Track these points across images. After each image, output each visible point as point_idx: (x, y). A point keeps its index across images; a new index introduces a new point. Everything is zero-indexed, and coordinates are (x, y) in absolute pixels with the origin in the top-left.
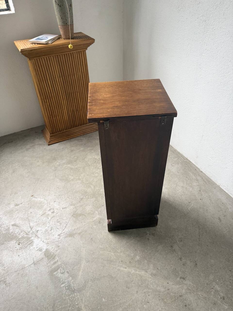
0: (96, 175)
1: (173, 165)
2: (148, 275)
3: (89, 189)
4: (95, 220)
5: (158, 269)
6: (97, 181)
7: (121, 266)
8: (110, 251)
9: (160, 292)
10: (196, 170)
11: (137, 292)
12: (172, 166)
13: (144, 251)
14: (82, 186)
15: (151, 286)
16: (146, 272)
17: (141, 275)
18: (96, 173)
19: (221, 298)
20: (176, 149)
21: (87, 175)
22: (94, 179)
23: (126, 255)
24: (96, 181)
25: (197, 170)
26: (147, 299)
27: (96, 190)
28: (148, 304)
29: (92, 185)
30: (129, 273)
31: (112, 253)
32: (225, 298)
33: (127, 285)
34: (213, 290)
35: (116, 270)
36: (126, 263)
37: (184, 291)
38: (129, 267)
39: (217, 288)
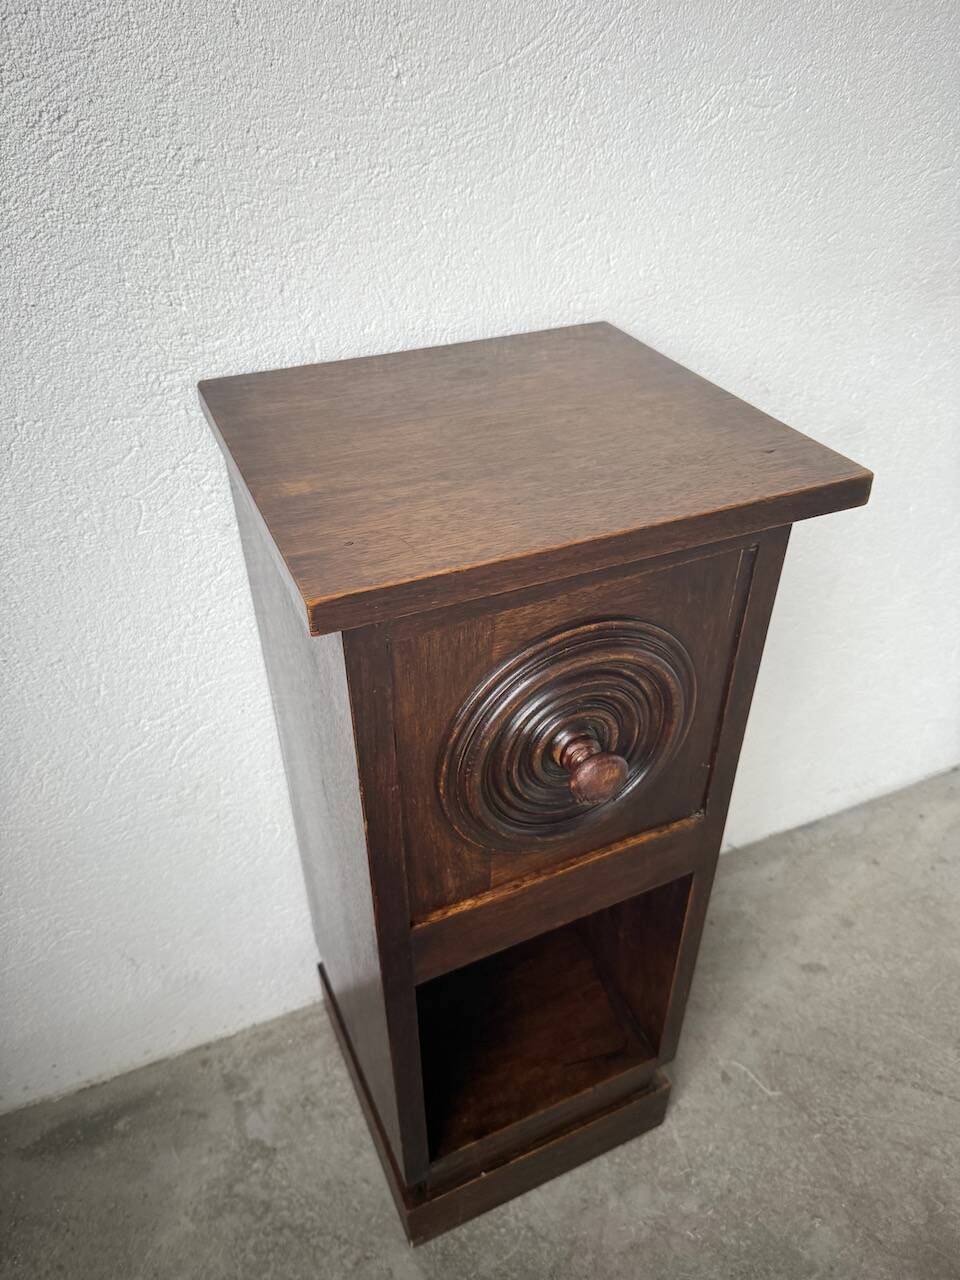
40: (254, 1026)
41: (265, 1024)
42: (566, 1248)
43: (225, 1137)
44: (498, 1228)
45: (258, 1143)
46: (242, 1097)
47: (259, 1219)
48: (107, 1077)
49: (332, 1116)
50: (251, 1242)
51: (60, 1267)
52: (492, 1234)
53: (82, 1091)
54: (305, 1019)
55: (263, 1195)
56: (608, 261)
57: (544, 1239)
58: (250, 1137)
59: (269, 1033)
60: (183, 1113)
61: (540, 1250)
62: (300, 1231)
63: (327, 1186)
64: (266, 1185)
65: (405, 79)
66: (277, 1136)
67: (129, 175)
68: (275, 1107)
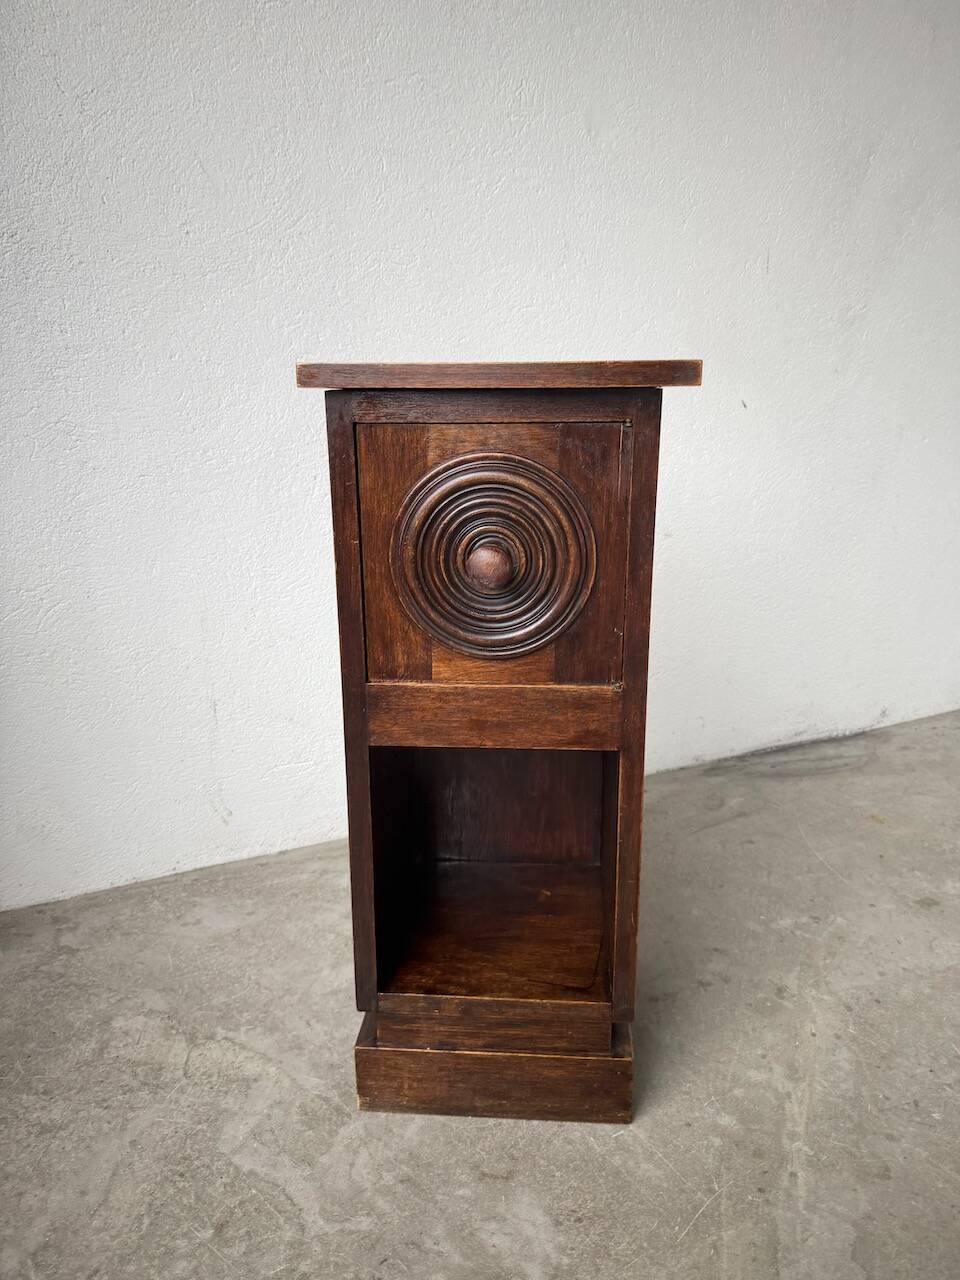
1: (189, 918)
2: (799, 1094)
5: (764, 1057)
7: (789, 1195)
8: (715, 1247)
9: (859, 1064)
10: (267, 864)
11: (890, 1137)
12: (198, 922)
13: (686, 1093)
15: (844, 1086)
16: (790, 1098)
17: (811, 1117)
19: (817, 923)
23: (723, 1170)
25: (264, 861)
26: (906, 1107)
28: (921, 1105)
30: (812, 1163)
31: (725, 1238)
32: (814, 915)
33: (877, 1176)
34: (798, 933)
35: (816, 1219)
36: (765, 1172)
37: (825, 997)
38: (783, 1159)
39: (786, 922)
40: (86, 894)
41: (94, 893)
42: (280, 993)
43: (43, 945)
44: (234, 984)
45: (67, 946)
46: (62, 927)
47: (54, 981)
49: (128, 934)
50: (43, 992)
52: (228, 986)
54: (126, 890)
55: (62, 971)
57: (265, 988)
58: (62, 944)
59: (98, 897)
60: (15, 934)
61: (261, 993)
62: (81, 987)
63: (111, 966)
64: (65, 966)
65: (191, 235)
66: (82, 944)
67: (45, 266)
68: (87, 931)
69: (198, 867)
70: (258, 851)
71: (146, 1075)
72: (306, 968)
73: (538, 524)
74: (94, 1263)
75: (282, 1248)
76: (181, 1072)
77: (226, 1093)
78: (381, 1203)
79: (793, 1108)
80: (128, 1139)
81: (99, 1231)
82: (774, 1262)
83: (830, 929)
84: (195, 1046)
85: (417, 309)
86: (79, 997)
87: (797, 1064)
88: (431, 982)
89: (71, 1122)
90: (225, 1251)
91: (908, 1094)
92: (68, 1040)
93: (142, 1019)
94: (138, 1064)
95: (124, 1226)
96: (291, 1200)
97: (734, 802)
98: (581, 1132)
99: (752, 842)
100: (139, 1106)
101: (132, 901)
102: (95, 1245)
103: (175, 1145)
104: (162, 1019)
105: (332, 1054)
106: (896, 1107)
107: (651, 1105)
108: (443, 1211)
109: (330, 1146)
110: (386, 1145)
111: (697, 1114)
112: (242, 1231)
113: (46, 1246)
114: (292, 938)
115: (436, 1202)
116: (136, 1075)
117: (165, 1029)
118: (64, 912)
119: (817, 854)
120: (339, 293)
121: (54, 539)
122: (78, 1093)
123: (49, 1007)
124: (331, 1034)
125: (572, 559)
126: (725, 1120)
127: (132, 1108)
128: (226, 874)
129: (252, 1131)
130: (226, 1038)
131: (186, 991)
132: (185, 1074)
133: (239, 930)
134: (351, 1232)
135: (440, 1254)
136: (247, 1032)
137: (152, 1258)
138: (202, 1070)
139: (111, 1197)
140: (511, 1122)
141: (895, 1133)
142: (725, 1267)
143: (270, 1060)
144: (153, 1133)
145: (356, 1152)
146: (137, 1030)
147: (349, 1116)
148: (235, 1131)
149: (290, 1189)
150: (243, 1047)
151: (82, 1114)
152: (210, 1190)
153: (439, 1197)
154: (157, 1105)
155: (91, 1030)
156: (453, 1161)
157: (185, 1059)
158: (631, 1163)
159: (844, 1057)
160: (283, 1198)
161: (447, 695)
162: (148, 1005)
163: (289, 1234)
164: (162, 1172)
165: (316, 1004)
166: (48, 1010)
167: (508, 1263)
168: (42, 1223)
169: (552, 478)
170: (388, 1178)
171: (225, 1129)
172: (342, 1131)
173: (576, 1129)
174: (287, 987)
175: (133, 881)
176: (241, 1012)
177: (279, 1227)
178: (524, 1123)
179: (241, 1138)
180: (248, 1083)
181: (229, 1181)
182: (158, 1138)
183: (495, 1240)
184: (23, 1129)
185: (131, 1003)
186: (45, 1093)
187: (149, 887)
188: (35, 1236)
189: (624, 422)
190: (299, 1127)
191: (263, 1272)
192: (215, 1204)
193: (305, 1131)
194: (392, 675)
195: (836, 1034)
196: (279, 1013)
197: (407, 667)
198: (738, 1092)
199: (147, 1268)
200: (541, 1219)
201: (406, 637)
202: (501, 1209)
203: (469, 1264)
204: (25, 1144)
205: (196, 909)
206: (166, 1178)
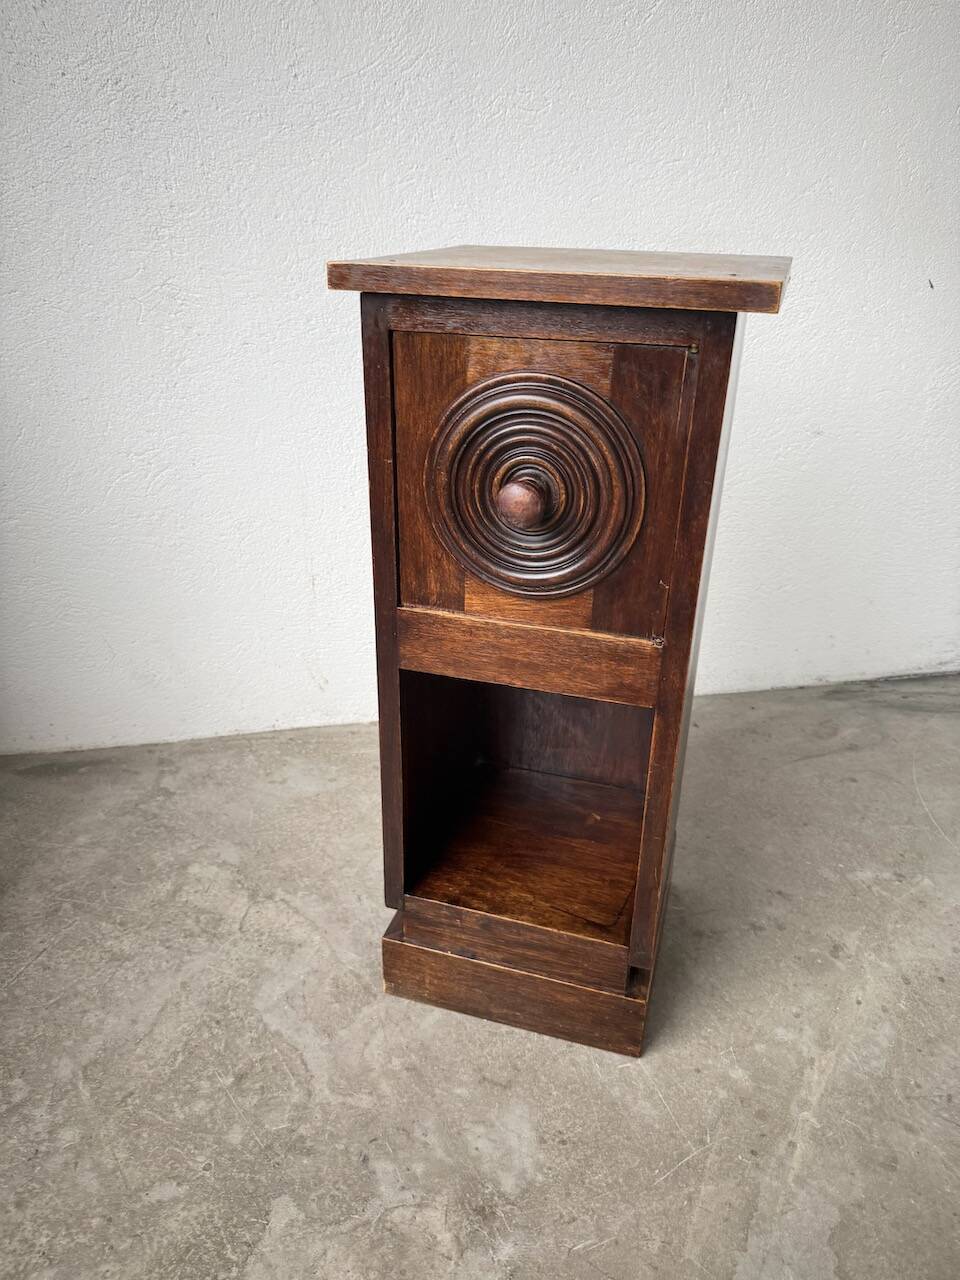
0: (69, 1136)
1: (277, 777)
2: (824, 1062)
3: (173, 1225)
4: (457, 1237)
5: (797, 1016)
6: (134, 1150)
7: (782, 1164)
8: (690, 1199)
9: (899, 1042)
12: (284, 782)
13: (705, 1038)
14: (103, 1268)
15: (874, 1063)
16: (812, 1064)
17: (830, 1090)
18: (45, 1136)
19: (900, 881)
20: (188, 736)
21: (19, 1205)
22: (97, 1166)
23: (720, 1124)
24: (122, 1156)
25: (356, 729)
26: (937, 1100)
27: (208, 1174)
29: (146, 1189)
30: (815, 1137)
31: (703, 1193)
32: (898, 872)
33: (882, 1165)
34: (875, 889)
35: (802, 1194)
36: (763, 1135)
37: (885, 965)
38: (786, 1127)
39: (865, 875)
40: (192, 740)
41: (200, 740)
42: (341, 863)
43: (146, 784)
44: (302, 847)
45: (166, 788)
46: (166, 769)
47: (148, 820)
48: (84, 748)
49: (221, 784)
50: (138, 829)
51: (16, 820)
52: (297, 849)
53: (67, 752)
54: (228, 741)
55: (157, 811)
56: (432, 196)
57: (329, 856)
58: (162, 786)
59: (201, 744)
60: (124, 770)
61: (324, 861)
62: (170, 830)
63: (199, 814)
64: (161, 808)
65: (300, 77)
66: (179, 788)
67: (149, 115)
68: (186, 776)
69: (296, 726)
70: (351, 719)
71: (208, 923)
72: (370, 843)
73: (582, 459)
74: (131, 1086)
75: (288, 1108)
76: (237, 926)
77: (271, 953)
78: (385, 1087)
79: (813, 1075)
80: (180, 980)
81: (140, 1058)
82: (746, 1227)
83: (913, 891)
84: (255, 902)
85: (545, 162)
86: (165, 839)
87: (830, 1030)
88: (457, 892)
89: (136, 954)
90: (240, 1100)
91: (944, 1087)
92: (149, 878)
93: (215, 869)
94: (203, 911)
95: (162, 1058)
96: (306, 1065)
97: (848, 733)
98: (588, 1056)
99: (854, 780)
100: (197, 950)
101: (231, 752)
102: (136, 1069)
103: (217, 994)
104: (232, 872)
105: (373, 932)
106: (925, 1098)
107: (665, 1042)
108: (438, 1105)
109: (352, 1021)
110: (401, 1031)
111: (710, 1062)
112: (257, 1086)
113: (95, 1063)
114: (364, 810)
115: (434, 1096)
116: (198, 921)
117: (233, 882)
118: (171, 755)
119: (924, 804)
120: (458, 145)
121: (160, 405)
122: (148, 929)
123: (139, 844)
124: (377, 912)
125: (616, 502)
126: (738, 1074)
127: (189, 952)
128: (319, 737)
129: (286, 994)
130: (282, 900)
131: (259, 848)
132: (240, 929)
133: (318, 795)
134: (351, 1107)
135: (426, 1145)
136: (302, 898)
137: (177, 1093)
138: (256, 927)
139: (157, 1031)
140: (523, 1032)
141: (916, 1125)
142: (694, 1220)
143: (317, 928)
144: (203, 978)
145: (373, 1032)
146: (209, 879)
147: (375, 996)
148: (273, 991)
149: (307, 1056)
150: (297, 911)
151: (147, 949)
152: (238, 1041)
153: (437, 1091)
154: (210, 954)
155: (170, 872)
156: (458, 1060)
157: (242, 915)
158: (629, 1098)
159: (885, 1033)
160: (299, 1062)
161: (477, 628)
162: (222, 856)
163: (297, 1097)
164: (202, 1016)
165: (371, 879)
166: (137, 847)
167: (486, 1167)
168: (97, 1041)
169: (600, 407)
170: (396, 1063)
171: (263, 987)
172: (366, 1010)
173: (584, 1053)
174: (348, 859)
175: (236, 733)
176: (301, 876)
177: (290, 1088)
178: (535, 1036)
179: (275, 999)
180: (292, 947)
181: (256, 1036)
182: (205, 983)
183: (480, 1144)
184: (96, 954)
185: (208, 852)
186: (121, 924)
187: (249, 740)
188: (90, 1050)
189: (690, 347)
190: (329, 998)
191: (267, 1126)
192: (240, 1055)
193: (332, 1003)
194: (424, 602)
195: (883, 1006)
196: (335, 883)
197: (440, 595)
198: (759, 1048)
199: (171, 1100)
200: (529, 1134)
201: (439, 566)
202: (492, 1115)
203: (449, 1161)
204: (96, 968)
205: (285, 768)
206: (204, 1022)
